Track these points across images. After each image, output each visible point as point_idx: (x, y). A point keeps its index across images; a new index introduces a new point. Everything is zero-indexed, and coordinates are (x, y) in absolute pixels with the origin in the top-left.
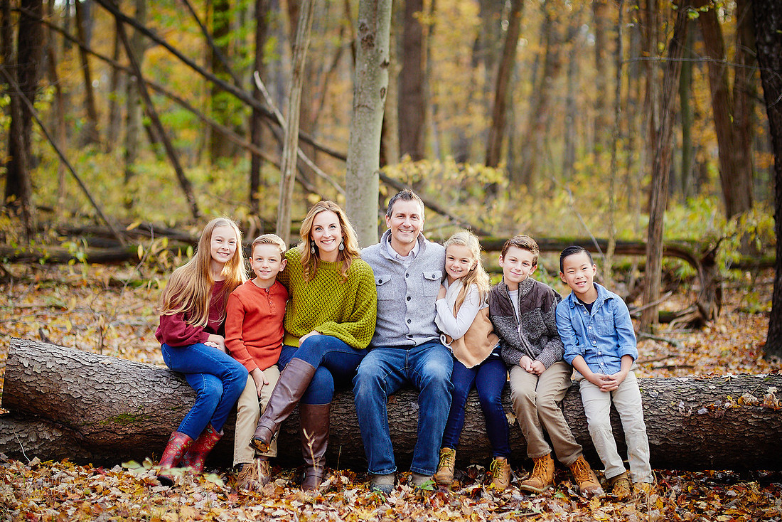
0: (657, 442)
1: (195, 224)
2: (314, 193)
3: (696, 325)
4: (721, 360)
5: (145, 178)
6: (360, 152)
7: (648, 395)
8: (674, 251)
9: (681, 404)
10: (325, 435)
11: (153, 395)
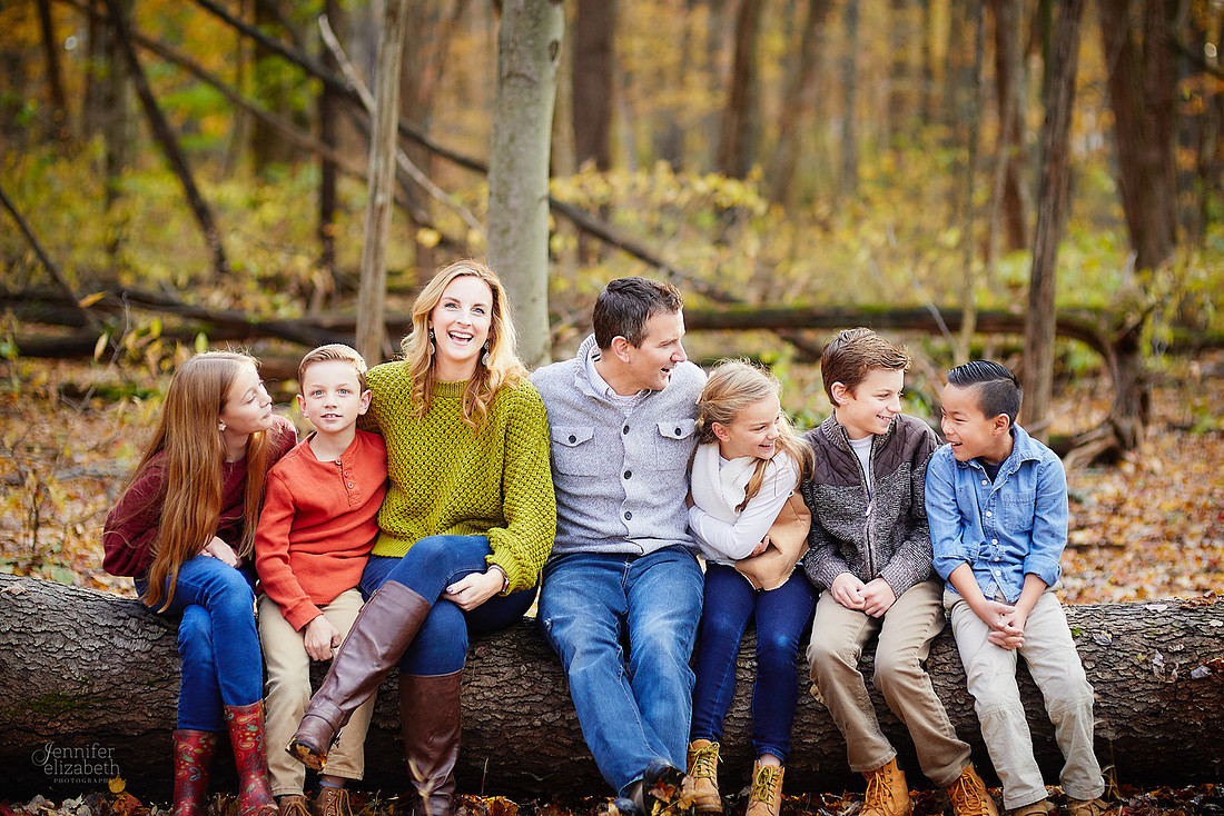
0: (1110, 735)
1: (216, 283)
2: (429, 226)
3: (1109, 459)
4: (1169, 528)
5: (140, 200)
6: (512, 161)
7: (1092, 640)
8: (1070, 328)
9: (1158, 659)
10: (451, 733)
11: (110, 656)
